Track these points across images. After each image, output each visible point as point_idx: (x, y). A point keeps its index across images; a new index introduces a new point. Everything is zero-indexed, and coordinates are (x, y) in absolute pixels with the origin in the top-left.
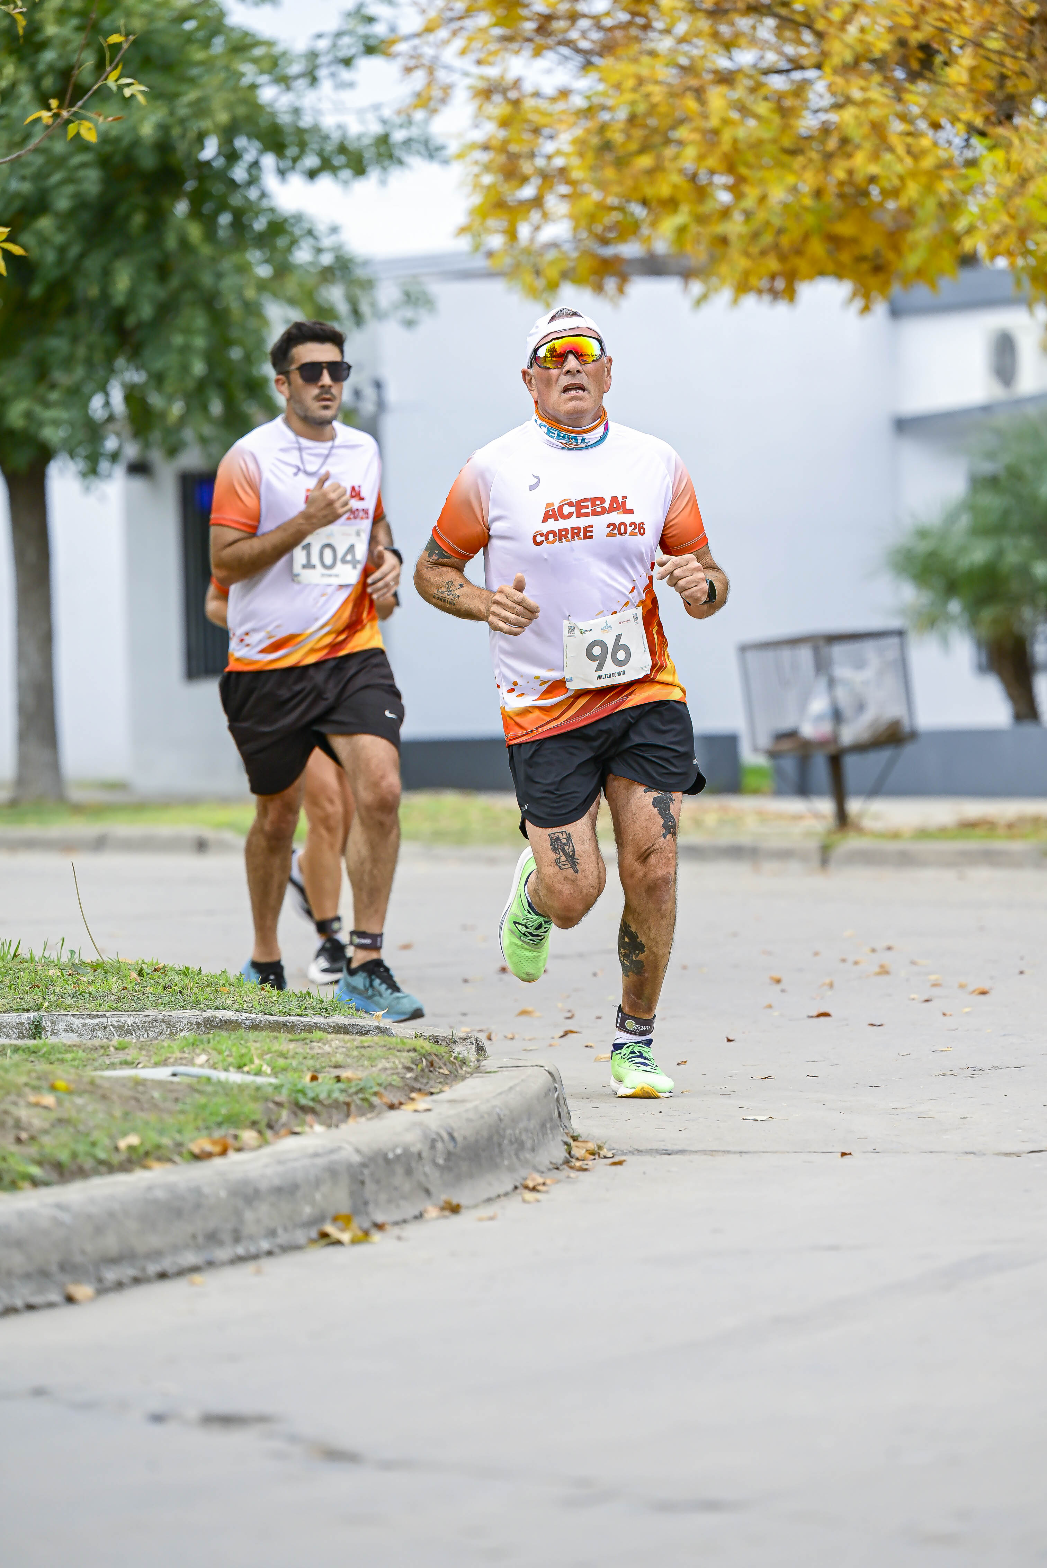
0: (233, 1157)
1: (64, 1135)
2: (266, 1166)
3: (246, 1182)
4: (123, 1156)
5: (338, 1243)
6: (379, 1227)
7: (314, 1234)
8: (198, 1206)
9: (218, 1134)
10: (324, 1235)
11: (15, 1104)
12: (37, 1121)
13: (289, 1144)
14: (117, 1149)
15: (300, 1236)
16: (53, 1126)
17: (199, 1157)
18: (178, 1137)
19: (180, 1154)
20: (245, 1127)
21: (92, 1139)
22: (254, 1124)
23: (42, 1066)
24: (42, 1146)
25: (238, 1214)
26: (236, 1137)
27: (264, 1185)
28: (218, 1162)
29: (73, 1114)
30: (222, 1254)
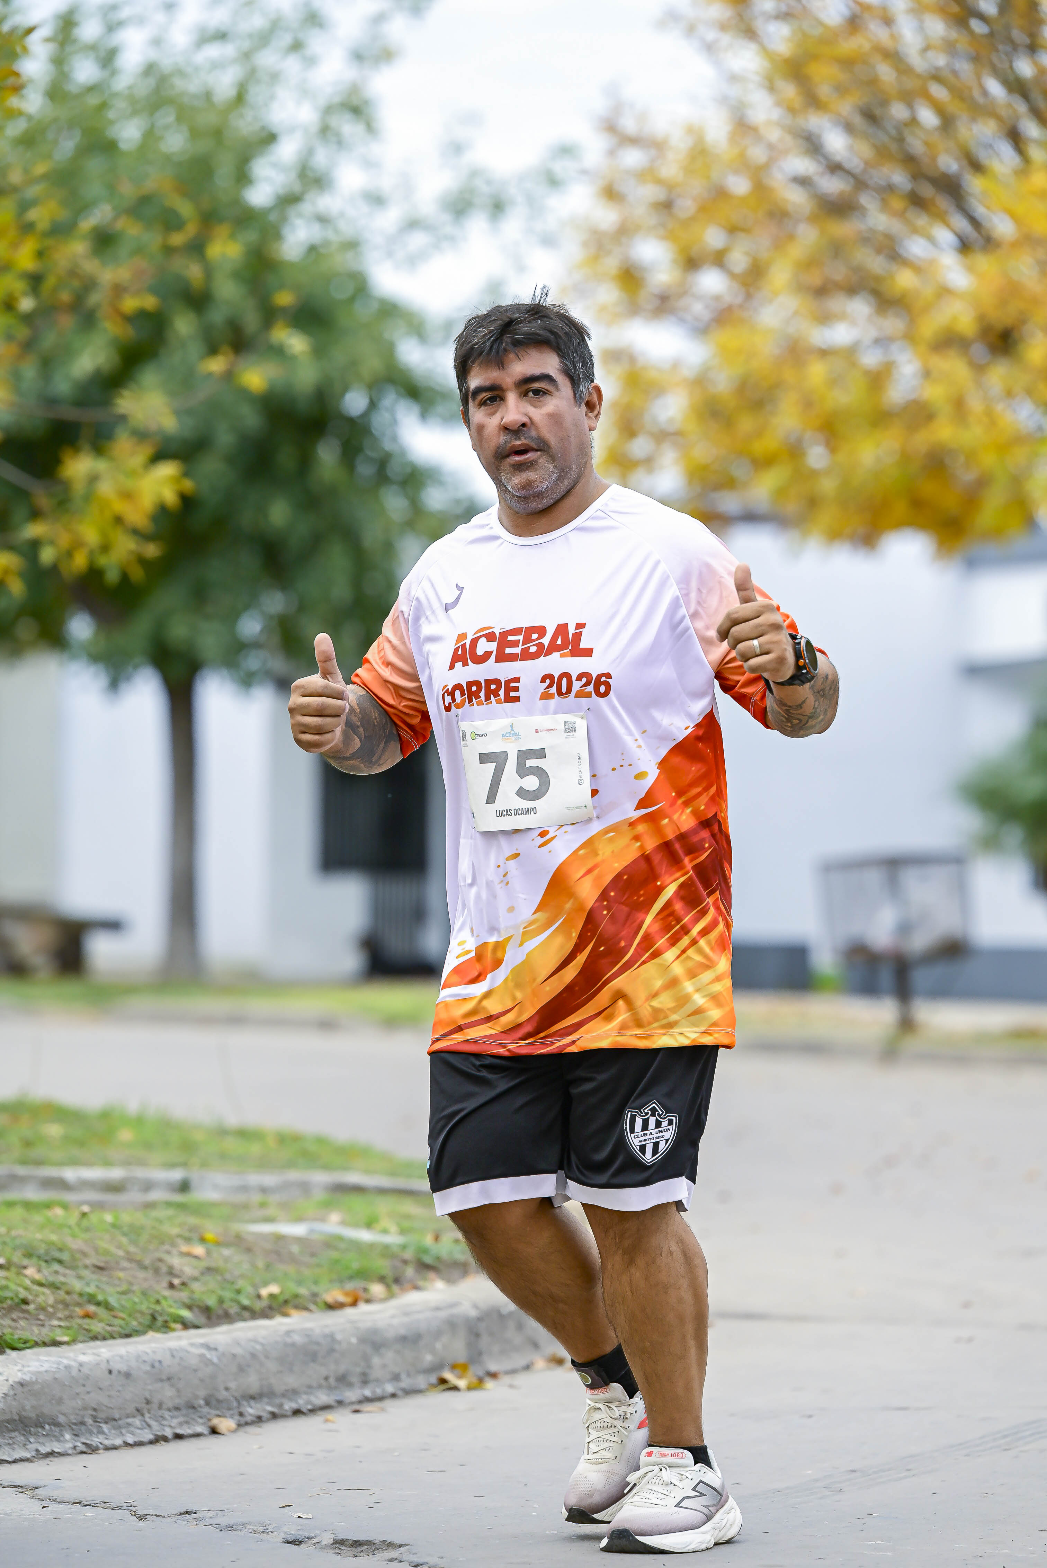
0: (363, 1307)
1: (212, 1282)
2: (393, 1317)
3: (375, 1331)
4: (264, 1303)
5: (455, 1388)
6: (493, 1375)
7: (433, 1379)
8: (332, 1351)
9: (350, 1286)
10: (443, 1381)
11: (169, 1253)
12: (188, 1269)
13: (412, 1298)
14: (259, 1297)
15: (421, 1381)
16: (203, 1274)
17: (331, 1307)
18: (315, 1289)
19: (315, 1303)
20: (373, 1281)
21: (238, 1287)
22: (382, 1279)
23: (192, 1220)
24: (193, 1292)
25: (366, 1358)
26: (365, 1290)
27: (390, 1334)
28: (349, 1311)
29: (220, 1264)
30: (351, 1395)
